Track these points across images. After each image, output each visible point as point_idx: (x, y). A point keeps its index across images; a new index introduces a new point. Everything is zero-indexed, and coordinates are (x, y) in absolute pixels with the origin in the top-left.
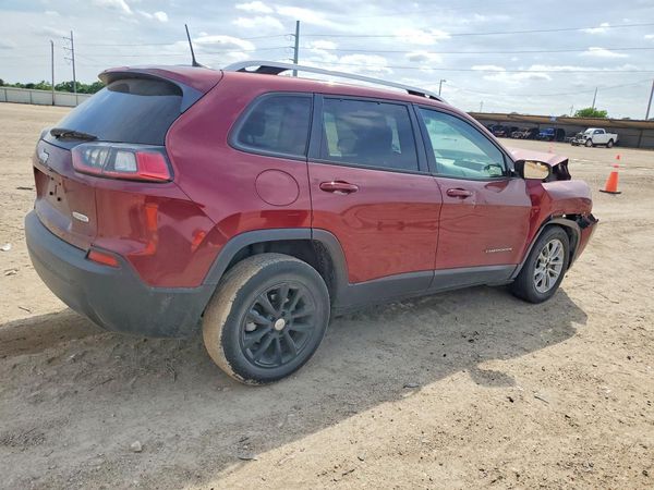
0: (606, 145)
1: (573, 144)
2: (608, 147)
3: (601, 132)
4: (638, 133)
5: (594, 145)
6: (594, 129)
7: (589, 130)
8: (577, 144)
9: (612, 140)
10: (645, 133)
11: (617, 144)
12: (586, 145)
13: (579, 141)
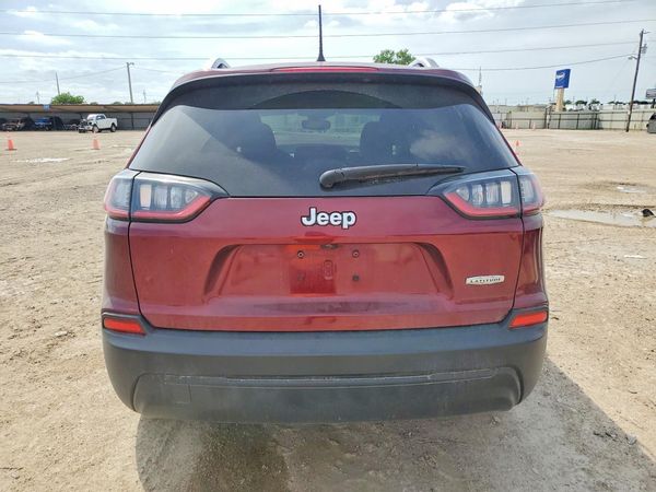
0: (110, 130)
1: (81, 131)
2: (112, 131)
3: (103, 118)
4: (129, 116)
5: (100, 131)
6: (95, 115)
7: (90, 116)
8: (84, 131)
9: (113, 124)
10: (134, 115)
11: (119, 127)
12: (92, 131)
13: (86, 128)
